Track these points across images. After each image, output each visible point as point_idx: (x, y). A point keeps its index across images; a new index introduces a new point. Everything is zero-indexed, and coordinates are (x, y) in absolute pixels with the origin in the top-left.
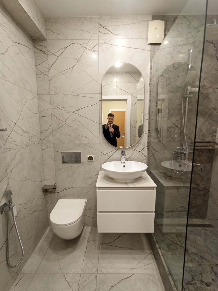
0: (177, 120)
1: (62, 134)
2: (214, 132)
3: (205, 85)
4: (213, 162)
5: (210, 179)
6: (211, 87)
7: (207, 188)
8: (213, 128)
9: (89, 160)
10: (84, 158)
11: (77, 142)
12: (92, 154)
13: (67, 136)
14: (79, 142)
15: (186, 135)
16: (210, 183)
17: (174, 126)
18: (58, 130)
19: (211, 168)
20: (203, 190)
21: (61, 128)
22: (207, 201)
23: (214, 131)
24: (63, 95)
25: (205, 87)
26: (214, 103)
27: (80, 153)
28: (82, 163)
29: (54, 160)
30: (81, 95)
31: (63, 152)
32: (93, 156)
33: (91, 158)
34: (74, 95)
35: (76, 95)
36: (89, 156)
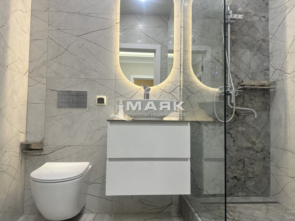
0: (218, 53)
1: (60, 65)
2: (267, 70)
3: (248, 12)
4: (269, 110)
5: (268, 135)
6: (256, 15)
7: (266, 148)
8: (265, 64)
9: (98, 102)
10: (91, 100)
12: (104, 95)
13: (69, 68)
14: (85, 78)
15: (231, 73)
16: (270, 140)
17: (215, 60)
18: (55, 60)
19: (269, 119)
20: (262, 151)
21: (60, 57)
22: (268, 168)
23: (266, 68)
24: (67, 14)
25: (249, 14)
26: (262, 34)
27: (86, 92)
28: (88, 108)
29: (44, 102)
30: (91, 15)
31: (60, 90)
32: (105, 98)
33: (101, 101)
34: (82, 14)
35: (86, 14)
36: (99, 97)
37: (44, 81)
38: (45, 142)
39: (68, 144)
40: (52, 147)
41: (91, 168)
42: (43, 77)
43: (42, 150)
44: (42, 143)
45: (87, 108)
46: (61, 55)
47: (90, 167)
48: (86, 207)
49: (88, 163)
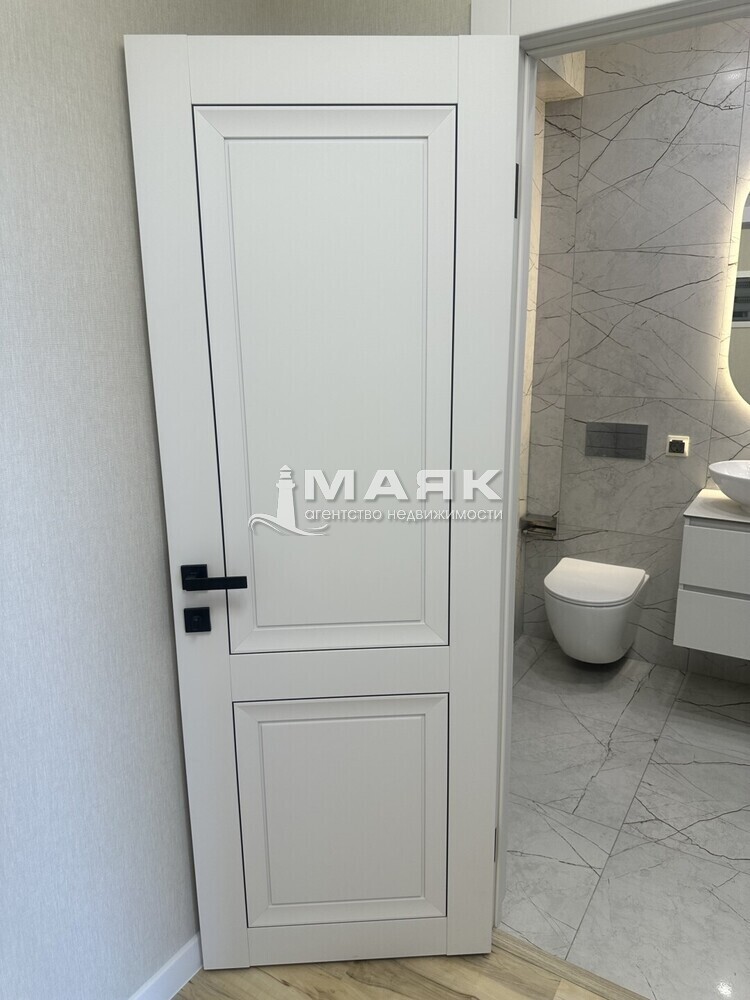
1: (595, 369)
9: (671, 450)
10: (656, 446)
11: (639, 393)
12: (684, 434)
13: (611, 375)
14: (645, 395)
18: (583, 358)
21: (594, 351)
24: (613, 253)
27: (645, 428)
28: (647, 461)
29: (561, 443)
30: (669, 250)
31: (591, 421)
32: (686, 441)
33: (677, 447)
34: (647, 250)
35: (654, 250)
36: (672, 438)
37: (561, 402)
38: (560, 518)
39: (604, 528)
40: (574, 528)
41: (649, 579)
42: (560, 395)
43: (555, 529)
44: (555, 519)
45: (644, 459)
46: (596, 347)
47: (647, 577)
48: (637, 647)
49: (642, 572)
